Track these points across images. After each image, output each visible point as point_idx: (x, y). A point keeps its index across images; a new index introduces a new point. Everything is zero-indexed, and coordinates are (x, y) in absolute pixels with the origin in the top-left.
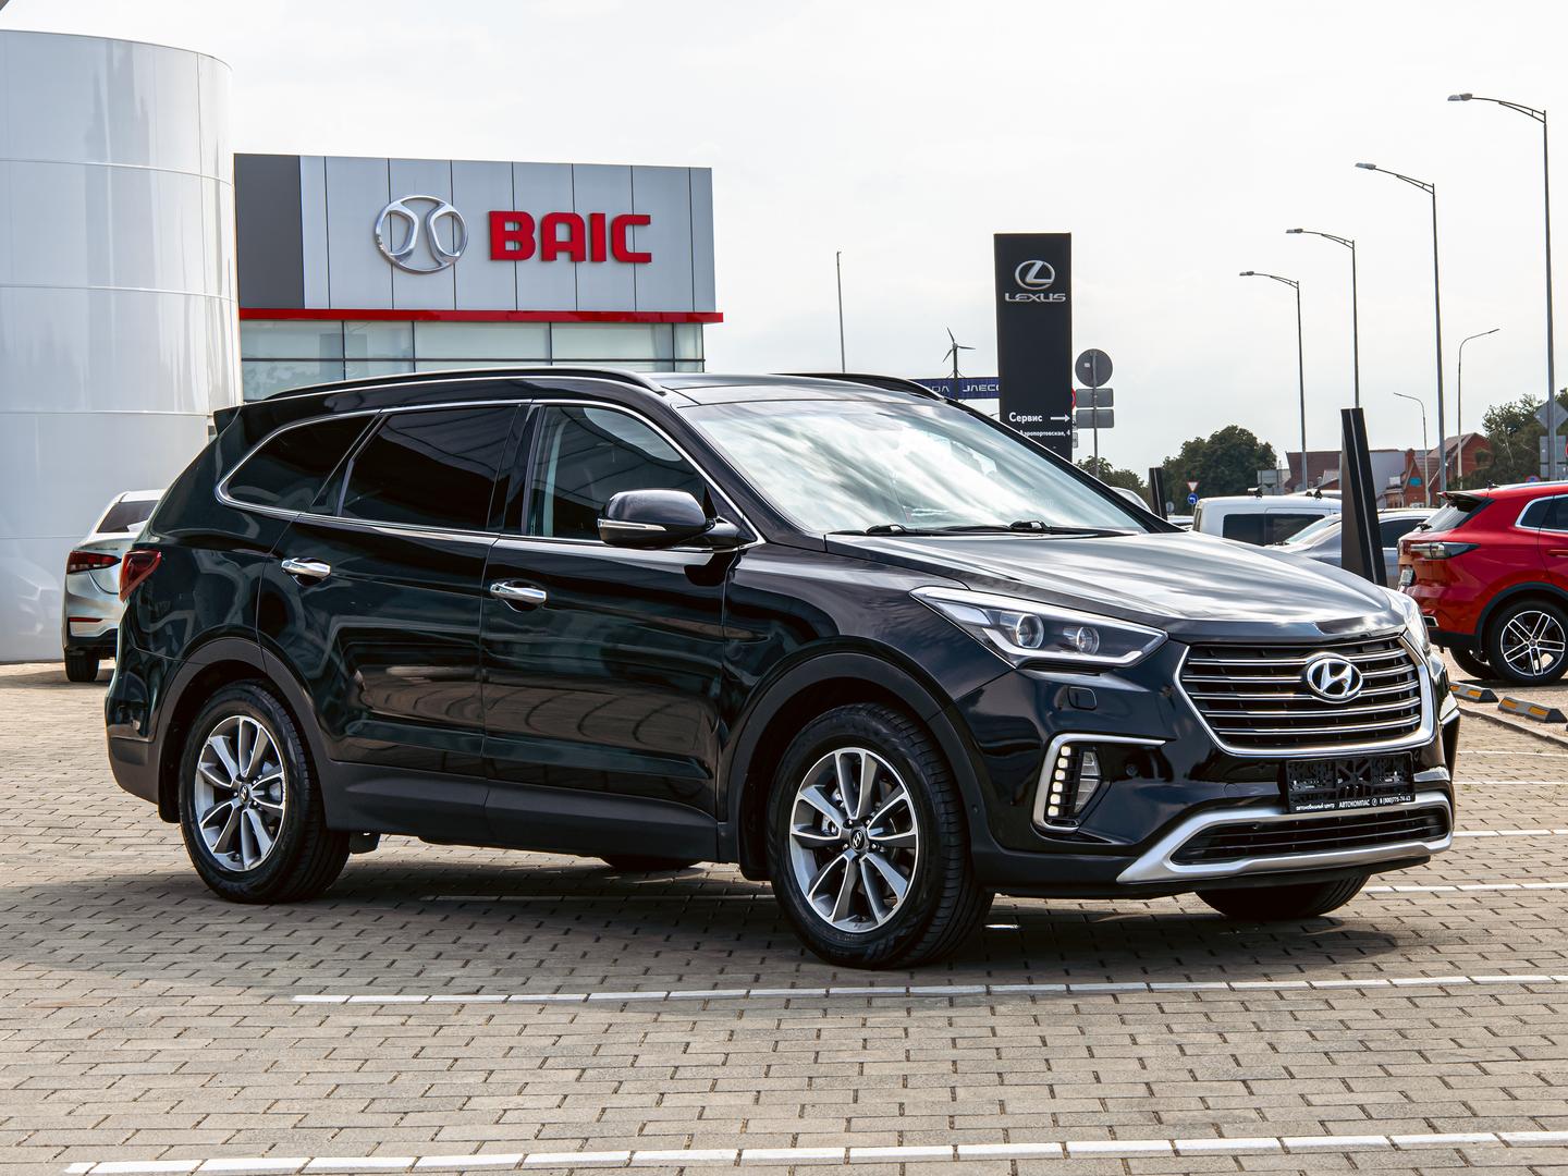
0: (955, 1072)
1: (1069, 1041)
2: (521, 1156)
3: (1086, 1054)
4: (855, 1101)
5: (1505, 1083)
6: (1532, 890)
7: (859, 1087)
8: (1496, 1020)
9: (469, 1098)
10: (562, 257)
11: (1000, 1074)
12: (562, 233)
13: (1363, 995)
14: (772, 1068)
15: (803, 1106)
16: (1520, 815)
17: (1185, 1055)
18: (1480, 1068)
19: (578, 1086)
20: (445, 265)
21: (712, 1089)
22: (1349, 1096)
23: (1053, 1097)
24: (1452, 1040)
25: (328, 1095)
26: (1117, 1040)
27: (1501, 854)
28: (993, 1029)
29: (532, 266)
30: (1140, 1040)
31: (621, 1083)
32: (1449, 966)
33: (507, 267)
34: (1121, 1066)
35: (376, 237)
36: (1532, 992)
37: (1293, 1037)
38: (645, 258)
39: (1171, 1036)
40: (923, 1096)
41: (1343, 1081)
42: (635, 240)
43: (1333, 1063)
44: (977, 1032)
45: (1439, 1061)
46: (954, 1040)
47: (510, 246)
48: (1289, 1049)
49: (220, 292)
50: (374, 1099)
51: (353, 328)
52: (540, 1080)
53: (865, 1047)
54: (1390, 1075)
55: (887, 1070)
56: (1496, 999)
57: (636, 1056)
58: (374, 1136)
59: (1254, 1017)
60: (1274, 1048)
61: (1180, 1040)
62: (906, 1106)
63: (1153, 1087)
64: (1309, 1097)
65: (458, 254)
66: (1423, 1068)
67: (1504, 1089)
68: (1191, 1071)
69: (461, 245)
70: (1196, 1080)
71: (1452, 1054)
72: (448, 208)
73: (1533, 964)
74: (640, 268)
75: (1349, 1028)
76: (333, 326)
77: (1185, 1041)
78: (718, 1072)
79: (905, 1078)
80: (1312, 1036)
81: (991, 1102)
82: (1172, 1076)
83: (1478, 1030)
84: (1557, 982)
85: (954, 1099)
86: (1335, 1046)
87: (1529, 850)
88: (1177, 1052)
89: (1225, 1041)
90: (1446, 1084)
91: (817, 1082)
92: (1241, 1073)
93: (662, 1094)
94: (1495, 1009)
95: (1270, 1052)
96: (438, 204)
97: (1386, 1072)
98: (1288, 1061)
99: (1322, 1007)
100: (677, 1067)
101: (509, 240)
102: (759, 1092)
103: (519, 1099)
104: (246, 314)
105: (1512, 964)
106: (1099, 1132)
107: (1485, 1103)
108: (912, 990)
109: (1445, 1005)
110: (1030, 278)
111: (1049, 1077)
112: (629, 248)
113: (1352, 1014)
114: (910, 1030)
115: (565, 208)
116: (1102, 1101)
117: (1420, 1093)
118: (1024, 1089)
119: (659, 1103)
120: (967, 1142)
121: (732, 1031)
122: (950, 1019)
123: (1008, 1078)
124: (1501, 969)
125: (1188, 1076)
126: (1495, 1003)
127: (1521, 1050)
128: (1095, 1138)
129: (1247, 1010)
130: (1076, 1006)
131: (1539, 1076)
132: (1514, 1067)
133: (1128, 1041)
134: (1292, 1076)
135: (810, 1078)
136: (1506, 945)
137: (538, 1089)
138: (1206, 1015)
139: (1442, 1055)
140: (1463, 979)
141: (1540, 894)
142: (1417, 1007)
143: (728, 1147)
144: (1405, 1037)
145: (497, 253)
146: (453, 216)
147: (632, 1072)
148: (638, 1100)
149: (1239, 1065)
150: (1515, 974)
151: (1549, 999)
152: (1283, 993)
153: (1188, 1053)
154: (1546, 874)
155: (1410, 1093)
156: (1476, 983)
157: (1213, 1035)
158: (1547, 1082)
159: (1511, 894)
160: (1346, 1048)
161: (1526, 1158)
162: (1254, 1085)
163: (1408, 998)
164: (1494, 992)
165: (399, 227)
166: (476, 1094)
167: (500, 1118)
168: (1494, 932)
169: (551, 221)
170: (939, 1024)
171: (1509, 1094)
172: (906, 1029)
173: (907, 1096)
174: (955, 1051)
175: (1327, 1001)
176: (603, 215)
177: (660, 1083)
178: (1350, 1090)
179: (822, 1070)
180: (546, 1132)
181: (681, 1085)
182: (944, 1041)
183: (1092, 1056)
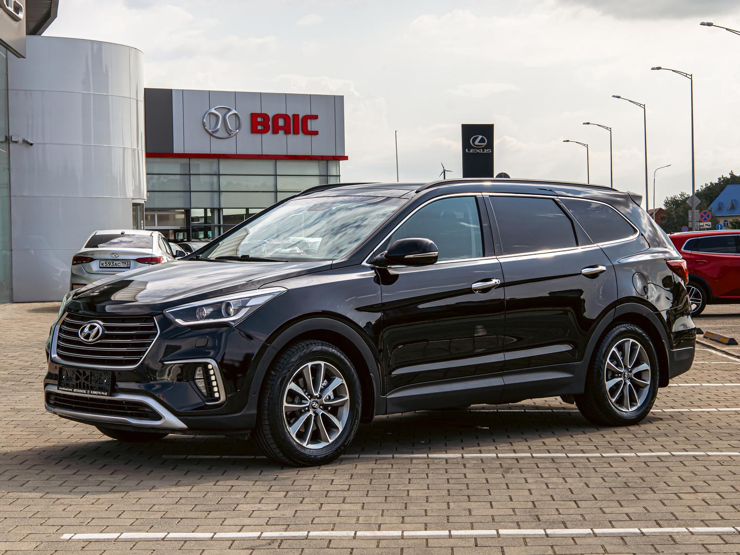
0: (449, 495)
1: (498, 481)
2: (260, 533)
3: (505, 487)
4: (406, 508)
5: (689, 503)
6: (694, 412)
7: (407, 502)
8: (683, 473)
9: (238, 505)
10: (281, 132)
11: (468, 496)
12: (281, 122)
13: (625, 460)
14: (370, 492)
15: (383, 511)
16: (687, 377)
17: (549, 488)
18: (678, 496)
19: (285, 499)
20: (232, 135)
21: (343, 502)
22: (621, 509)
23: (492, 508)
24: (664, 482)
25: (177, 503)
26: (519, 481)
27: (681, 395)
28: (465, 474)
29: (269, 136)
30: (529, 481)
31: (304, 498)
32: (661, 447)
33: (258, 136)
34: (521, 493)
35: (204, 124)
36: (698, 460)
37: (595, 480)
38: (316, 133)
39: (542, 479)
40: (435, 506)
41: (618, 501)
42: (312, 125)
43: (614, 493)
44: (458, 476)
45: (660, 492)
46: (448, 479)
47: (259, 128)
48: (594, 486)
49: (138, 146)
50: (196, 505)
51: (194, 161)
52: (268, 496)
53: (409, 483)
54: (639, 499)
55: (420, 493)
56: (683, 463)
57: (310, 486)
58: (196, 522)
59: (578, 470)
60: (587, 485)
61: (546, 481)
62: (428, 511)
63: (536, 503)
64: (604, 509)
65: (238, 131)
66: (652, 496)
67: (689, 507)
68: (551, 496)
69: (239, 127)
70: (554, 500)
71: (665, 489)
72: (234, 111)
73: (698, 447)
74: (314, 137)
75: (619, 476)
76: (186, 161)
77: (548, 482)
78: (346, 494)
79: (427, 497)
80: (604, 480)
81: (465, 510)
82: (543, 498)
83: (676, 478)
84: (709, 456)
85: (449, 508)
86: (614, 485)
87: (692, 393)
88: (545, 487)
89: (566, 482)
90: (663, 504)
91: (389, 499)
92: (574, 497)
93: (322, 504)
94: (682, 468)
95: (586, 487)
96: (229, 110)
97: (637, 497)
98: (594, 491)
99: (607, 466)
100: (328, 491)
101: (259, 125)
102: (364, 503)
103: (259, 506)
104: (148, 155)
105: (688, 447)
106: (512, 525)
107: (681, 513)
108: (430, 455)
109: (660, 465)
110: (477, 143)
111: (490, 498)
112: (309, 129)
113: (620, 469)
114: (429, 475)
115: (282, 111)
116: (514, 510)
117: (653, 508)
118: (479, 503)
119: (320, 509)
120: (455, 529)
121: (352, 474)
122: (446, 469)
123: (472, 498)
124: (684, 449)
125: (550, 498)
126: (682, 465)
127: (695, 488)
128: (511, 528)
129: (575, 467)
130: (500, 464)
131: (703, 500)
132: (692, 496)
133: (523, 481)
134: (596, 499)
135: (386, 497)
136: (685, 437)
137: (267, 501)
138: (557, 469)
139: (661, 490)
140: (668, 454)
141: (698, 414)
142: (649, 466)
143: (350, 530)
144: (644, 481)
145: (254, 130)
146: (235, 114)
147: (308, 493)
148: (311, 507)
149: (572, 493)
150: (690, 451)
151: (706, 463)
152: (590, 459)
153: (550, 487)
154: (700, 404)
155: (648, 508)
156: (674, 455)
157: (560, 479)
158: (707, 503)
159: (686, 413)
160: (619, 486)
161: (700, 540)
162: (580, 503)
163: (645, 462)
164: (681, 460)
165: (213, 119)
166: (241, 502)
167: (251, 514)
168: (680, 431)
169: (277, 117)
170: (442, 472)
171: (691, 509)
172: (427, 474)
173: (428, 506)
174: (448, 485)
175: (609, 463)
176: (298, 115)
177: (321, 499)
178: (622, 506)
179: (391, 493)
180: (271, 521)
181: (330, 500)
182: (444, 480)
183: (508, 488)
